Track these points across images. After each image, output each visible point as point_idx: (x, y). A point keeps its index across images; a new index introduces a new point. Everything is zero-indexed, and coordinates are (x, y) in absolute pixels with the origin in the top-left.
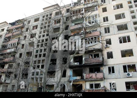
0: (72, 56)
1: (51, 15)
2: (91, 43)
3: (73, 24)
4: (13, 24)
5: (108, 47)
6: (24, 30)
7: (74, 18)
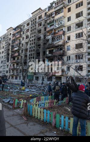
0: (48, 50)
1: (36, 19)
2: (58, 40)
3: (49, 26)
4: (15, 29)
5: (68, 42)
6: (22, 33)
7: (48, 22)
